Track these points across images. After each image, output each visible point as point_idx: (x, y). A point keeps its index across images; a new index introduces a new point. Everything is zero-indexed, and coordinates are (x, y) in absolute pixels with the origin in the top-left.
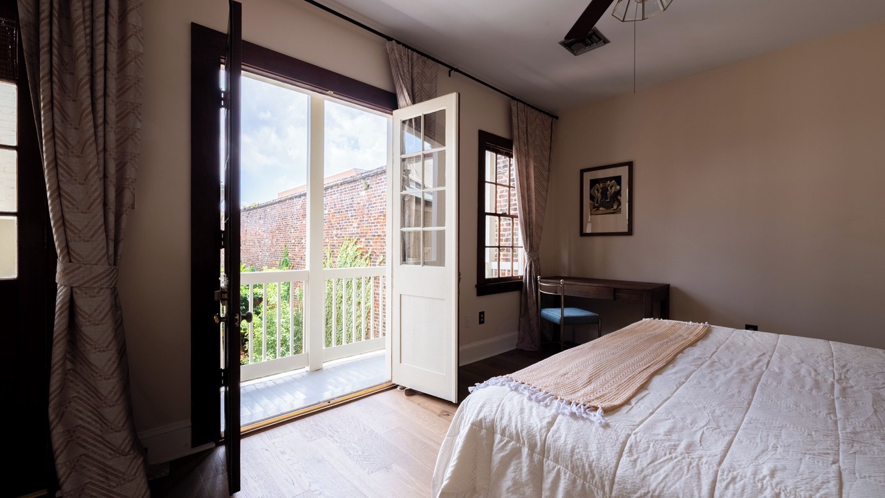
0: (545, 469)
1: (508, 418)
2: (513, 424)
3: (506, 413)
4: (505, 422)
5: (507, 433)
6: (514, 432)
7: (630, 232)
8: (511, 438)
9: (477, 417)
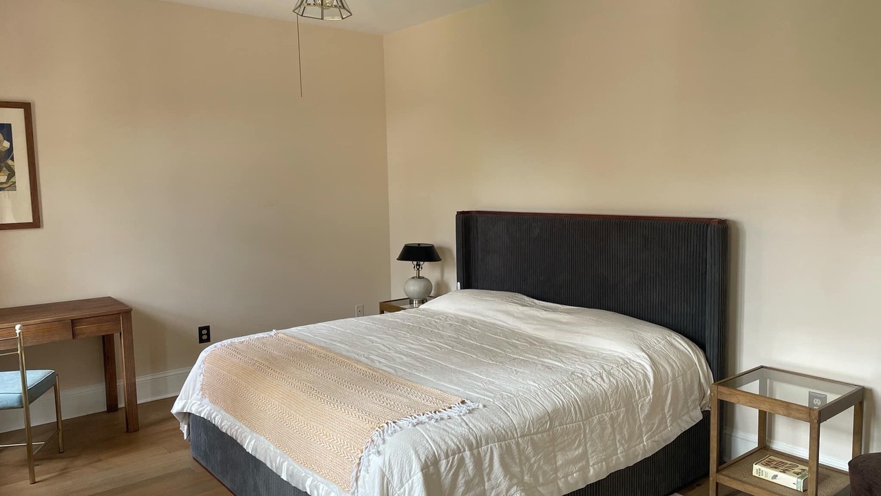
0: (482, 454)
1: (443, 443)
2: (450, 442)
3: (438, 440)
4: (444, 447)
5: (450, 453)
6: (455, 447)
7: (36, 223)
8: (454, 454)
9: (421, 461)
